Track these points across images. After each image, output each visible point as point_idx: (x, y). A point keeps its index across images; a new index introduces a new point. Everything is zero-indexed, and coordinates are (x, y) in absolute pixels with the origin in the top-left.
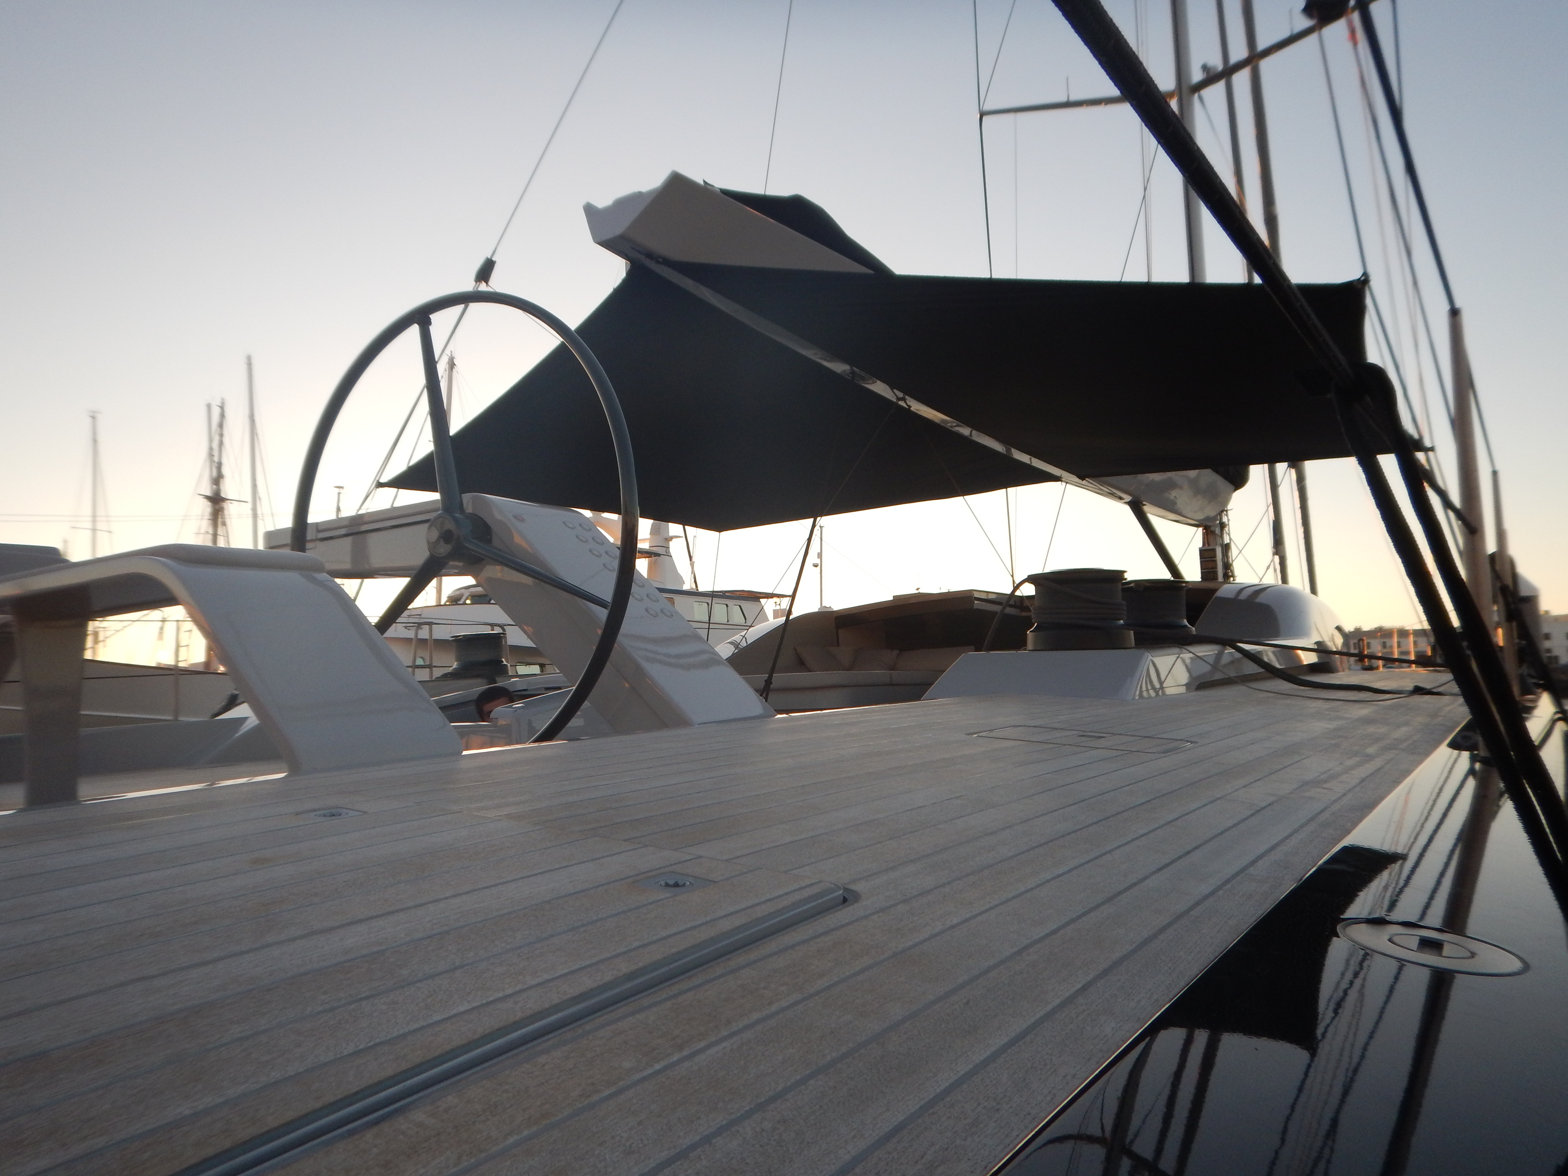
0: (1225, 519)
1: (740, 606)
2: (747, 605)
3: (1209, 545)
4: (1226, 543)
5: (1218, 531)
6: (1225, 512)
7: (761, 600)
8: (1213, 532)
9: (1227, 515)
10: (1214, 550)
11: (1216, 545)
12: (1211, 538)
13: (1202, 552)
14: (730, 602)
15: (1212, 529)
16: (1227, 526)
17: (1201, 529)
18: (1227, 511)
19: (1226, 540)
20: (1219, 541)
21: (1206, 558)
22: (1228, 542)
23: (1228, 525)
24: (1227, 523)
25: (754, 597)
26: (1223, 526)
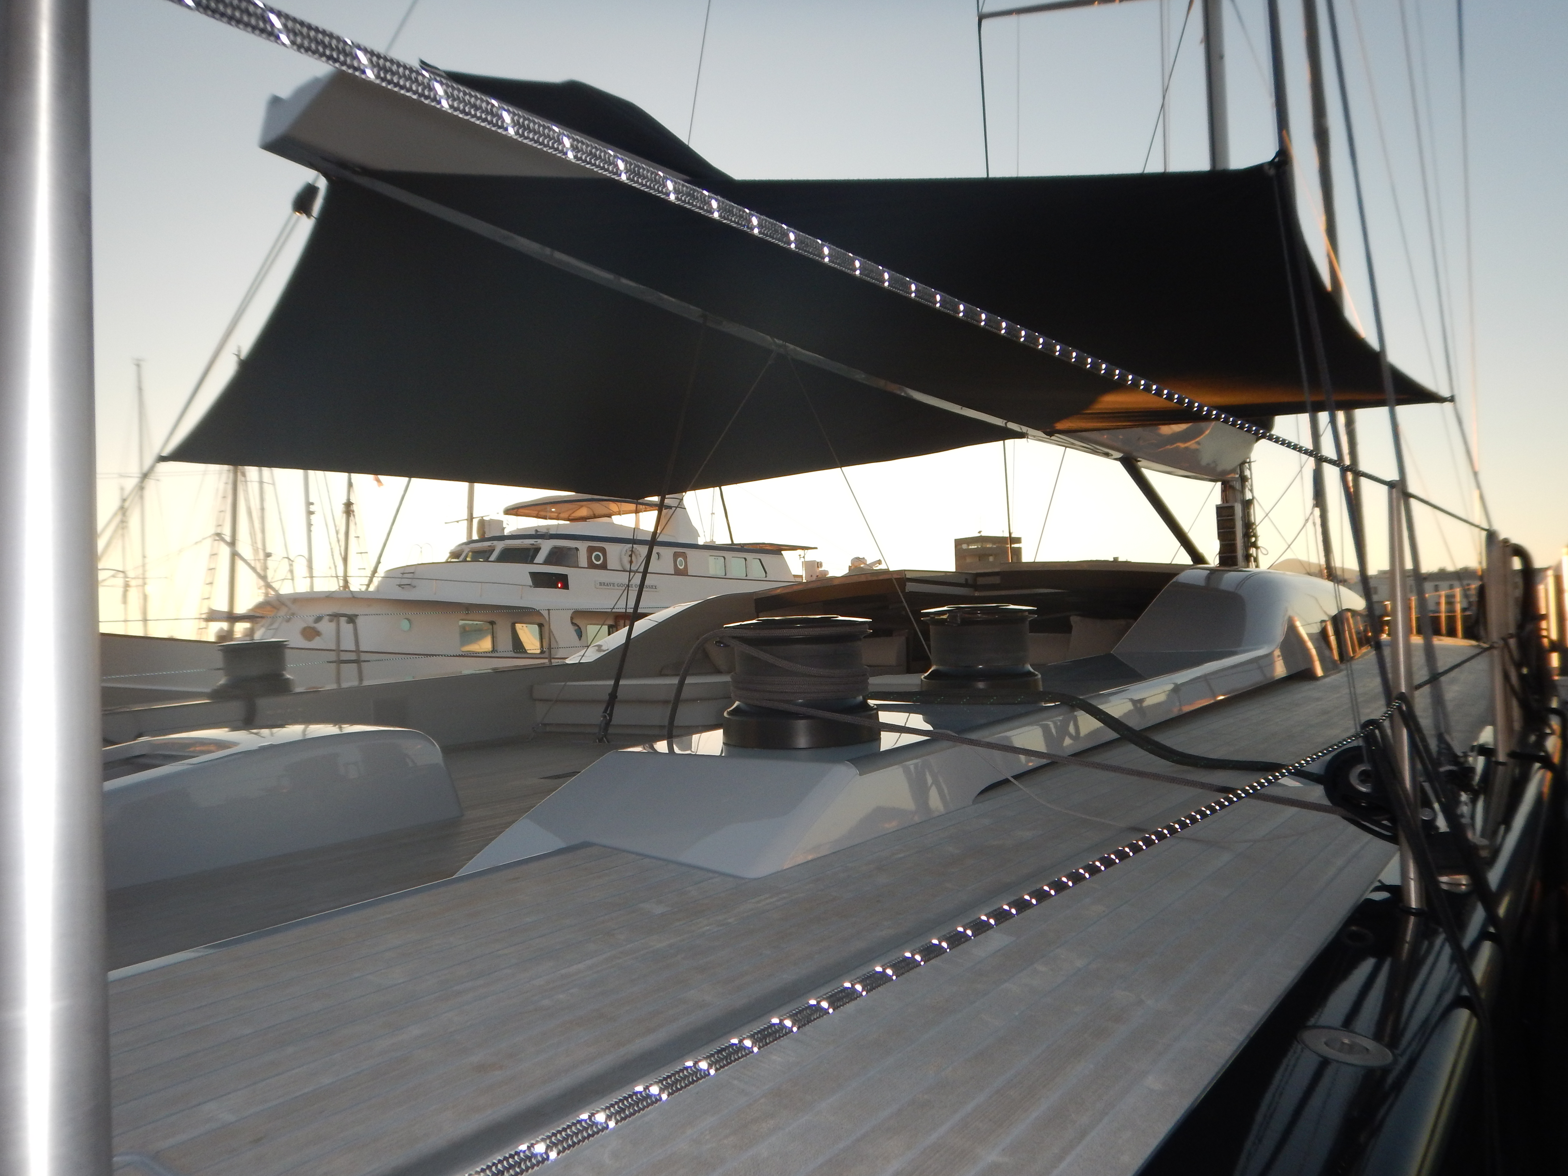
0: (1247, 473)
1: (760, 560)
2: (767, 559)
3: (1227, 502)
4: (1247, 499)
5: (1238, 486)
6: (1247, 465)
7: (782, 552)
8: (1232, 488)
9: (1250, 469)
10: (1232, 508)
11: (1236, 502)
12: (1229, 493)
13: (1220, 510)
14: (749, 556)
15: (1231, 483)
16: (1250, 480)
17: (1219, 484)
18: (1250, 462)
19: (1248, 496)
20: (1239, 496)
21: (1224, 516)
22: (1251, 498)
23: (1251, 478)
24: (1249, 477)
25: (777, 550)
26: (1243, 479)
